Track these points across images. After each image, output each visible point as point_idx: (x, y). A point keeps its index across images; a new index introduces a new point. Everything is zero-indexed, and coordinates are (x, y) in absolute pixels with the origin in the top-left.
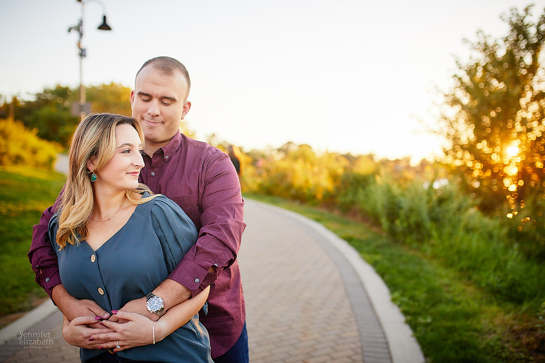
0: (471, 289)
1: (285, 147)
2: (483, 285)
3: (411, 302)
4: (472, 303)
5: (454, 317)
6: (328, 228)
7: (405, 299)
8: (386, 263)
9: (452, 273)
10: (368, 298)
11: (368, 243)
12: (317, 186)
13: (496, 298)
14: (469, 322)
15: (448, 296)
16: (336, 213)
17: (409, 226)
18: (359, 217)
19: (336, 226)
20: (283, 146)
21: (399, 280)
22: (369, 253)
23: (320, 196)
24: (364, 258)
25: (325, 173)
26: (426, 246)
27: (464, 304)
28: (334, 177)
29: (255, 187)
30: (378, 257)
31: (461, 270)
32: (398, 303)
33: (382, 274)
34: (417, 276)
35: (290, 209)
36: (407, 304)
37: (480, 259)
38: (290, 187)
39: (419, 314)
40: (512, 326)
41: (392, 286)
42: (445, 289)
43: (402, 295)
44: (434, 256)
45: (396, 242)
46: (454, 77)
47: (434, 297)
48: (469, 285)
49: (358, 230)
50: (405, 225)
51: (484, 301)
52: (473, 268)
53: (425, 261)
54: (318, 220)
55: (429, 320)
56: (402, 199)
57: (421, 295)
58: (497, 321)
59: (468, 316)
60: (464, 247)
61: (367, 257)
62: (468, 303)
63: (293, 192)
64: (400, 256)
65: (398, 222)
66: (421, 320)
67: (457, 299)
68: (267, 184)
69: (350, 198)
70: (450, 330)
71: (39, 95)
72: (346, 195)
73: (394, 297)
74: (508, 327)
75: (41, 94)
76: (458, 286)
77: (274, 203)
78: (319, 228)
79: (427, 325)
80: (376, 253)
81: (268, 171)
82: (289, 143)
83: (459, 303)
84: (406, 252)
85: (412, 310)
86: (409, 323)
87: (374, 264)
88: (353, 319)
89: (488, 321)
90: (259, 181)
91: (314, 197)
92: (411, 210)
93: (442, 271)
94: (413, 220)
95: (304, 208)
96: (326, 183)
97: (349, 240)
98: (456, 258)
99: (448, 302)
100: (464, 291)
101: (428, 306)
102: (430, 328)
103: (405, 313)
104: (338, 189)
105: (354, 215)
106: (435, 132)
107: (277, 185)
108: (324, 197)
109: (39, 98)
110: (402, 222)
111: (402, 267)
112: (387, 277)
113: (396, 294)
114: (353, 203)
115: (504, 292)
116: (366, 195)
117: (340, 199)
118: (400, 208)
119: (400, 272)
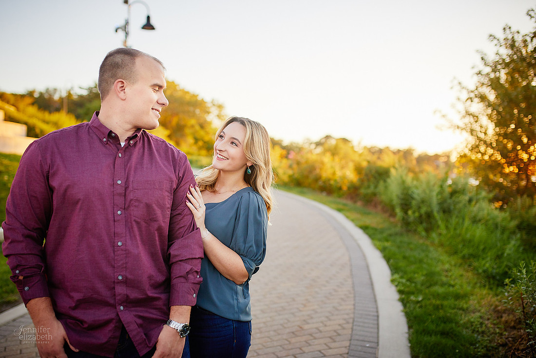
0: (470, 274)
1: (323, 141)
2: (480, 271)
3: (408, 283)
4: (465, 286)
5: (445, 297)
6: (347, 217)
7: (404, 281)
8: (394, 249)
9: (454, 260)
10: (370, 278)
11: (382, 231)
12: (344, 177)
13: (489, 282)
14: (457, 303)
15: (444, 279)
16: (359, 204)
17: (421, 216)
18: (380, 208)
19: (355, 216)
20: (321, 140)
21: (402, 264)
22: (380, 240)
23: (345, 188)
24: (375, 245)
25: (351, 165)
26: (434, 235)
27: (457, 287)
28: (358, 170)
29: (285, 178)
30: (387, 244)
31: (463, 257)
32: (396, 283)
33: (387, 259)
34: (421, 261)
35: (315, 200)
36: (403, 285)
37: (482, 247)
38: (318, 179)
39: (413, 293)
40: (497, 306)
41: (394, 269)
42: (445, 273)
43: (402, 277)
44: (442, 245)
45: (408, 231)
46: (478, 74)
47: (431, 279)
48: (467, 271)
49: (375, 220)
50: (417, 214)
51: (478, 285)
52: (474, 256)
53: (431, 249)
54: (339, 210)
55: (420, 299)
56: (415, 190)
57: (420, 278)
58: (483, 302)
59: (457, 297)
60: (468, 236)
61: (378, 243)
62: (461, 286)
63: (320, 183)
64: (409, 244)
65: (410, 212)
66: (412, 298)
67: (452, 283)
68: (296, 176)
69: (372, 189)
70: (437, 308)
71: (90, 90)
72: (369, 187)
73: (394, 278)
74: (493, 307)
75: (92, 88)
76: (457, 272)
77: (302, 193)
78: (340, 217)
79: (418, 302)
80: (387, 240)
81: (298, 163)
82: (328, 137)
83: (453, 286)
84: (416, 240)
85: (407, 290)
86: (402, 300)
87: (383, 250)
88: (352, 296)
89: (476, 302)
90: (290, 172)
91: (340, 189)
92: (423, 201)
93: (445, 258)
94: (423, 210)
95: (330, 199)
96: (351, 175)
97: (365, 228)
98: (460, 246)
99: (443, 285)
100: (462, 276)
101: (423, 288)
102: (418, 305)
103: (400, 292)
104: (362, 181)
105: (375, 206)
106: (458, 127)
107: (307, 177)
108: (349, 188)
109: (91, 92)
110: (414, 212)
111: (408, 253)
112: (392, 261)
113: (396, 276)
114: (375, 194)
115: (498, 277)
116: (386, 187)
117: (363, 191)
118: (413, 198)
119: (404, 257)
